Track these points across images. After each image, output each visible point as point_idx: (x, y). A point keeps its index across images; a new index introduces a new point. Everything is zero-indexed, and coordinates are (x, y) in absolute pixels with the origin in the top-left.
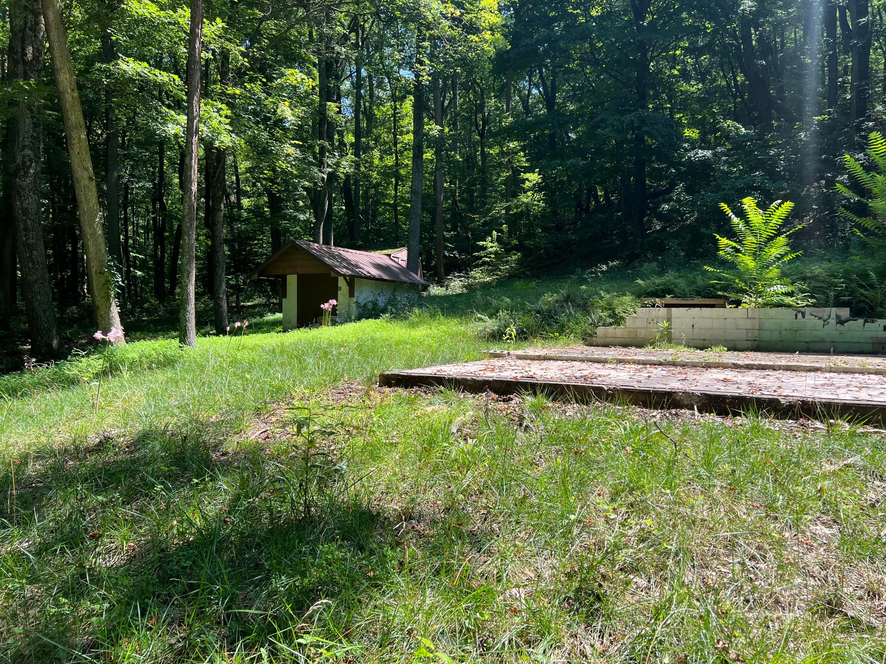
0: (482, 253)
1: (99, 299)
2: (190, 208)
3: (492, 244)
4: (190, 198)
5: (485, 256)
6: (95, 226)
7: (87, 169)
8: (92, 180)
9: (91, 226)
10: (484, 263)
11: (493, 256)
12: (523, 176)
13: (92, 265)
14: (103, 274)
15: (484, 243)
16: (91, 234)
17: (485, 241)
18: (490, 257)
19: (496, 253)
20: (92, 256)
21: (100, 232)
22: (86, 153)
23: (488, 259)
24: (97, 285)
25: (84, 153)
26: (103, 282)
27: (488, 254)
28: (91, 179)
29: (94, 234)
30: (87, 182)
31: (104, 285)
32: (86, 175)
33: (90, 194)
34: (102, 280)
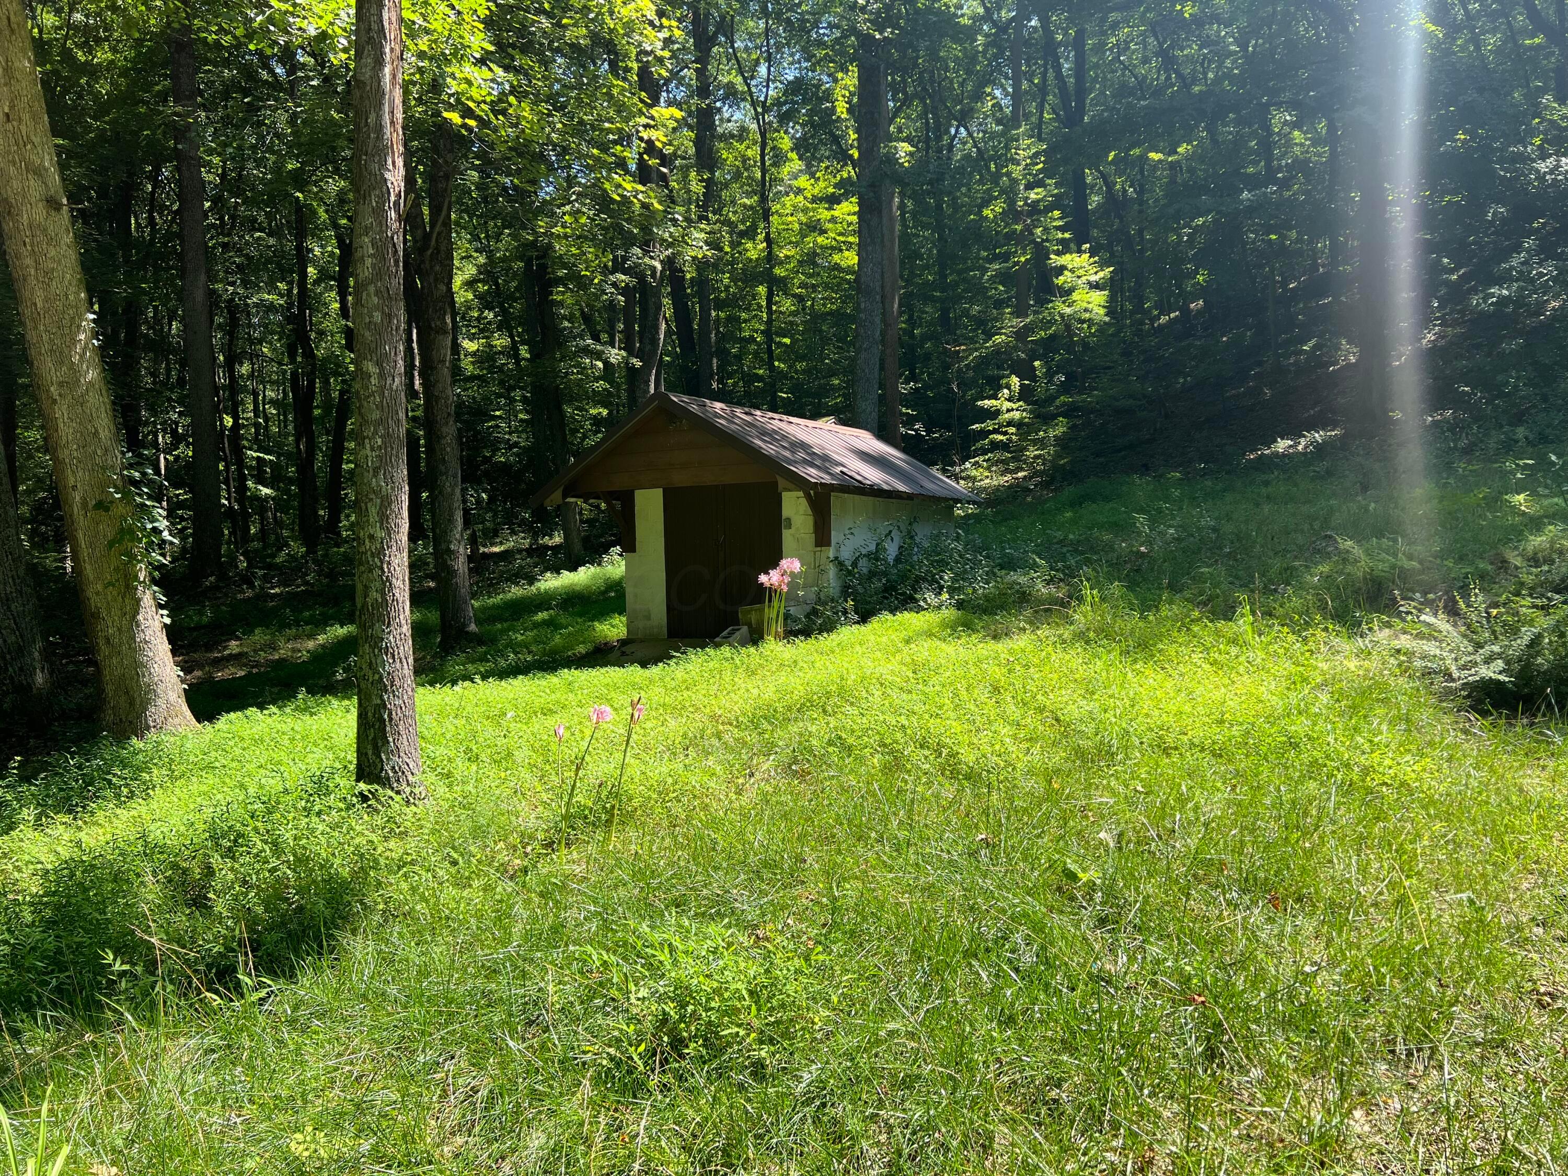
0: (990, 425)
1: (99, 587)
2: (380, 255)
3: (1008, 405)
4: (380, 213)
5: (995, 431)
6: (76, 359)
7: (39, 172)
8: (57, 207)
9: (62, 358)
10: (995, 446)
11: (1012, 430)
12: (1056, 260)
13: (71, 481)
14: (107, 509)
15: (994, 402)
16: (61, 384)
17: (997, 399)
18: (1005, 433)
19: (1019, 425)
20: (70, 451)
21: (92, 375)
22: (34, 117)
23: (1000, 437)
24: (91, 545)
25: (26, 117)
26: (110, 536)
27: (1001, 426)
28: (52, 204)
29: (71, 382)
30: (39, 212)
31: (111, 544)
32: (35, 189)
33: (53, 253)
34: (107, 530)
